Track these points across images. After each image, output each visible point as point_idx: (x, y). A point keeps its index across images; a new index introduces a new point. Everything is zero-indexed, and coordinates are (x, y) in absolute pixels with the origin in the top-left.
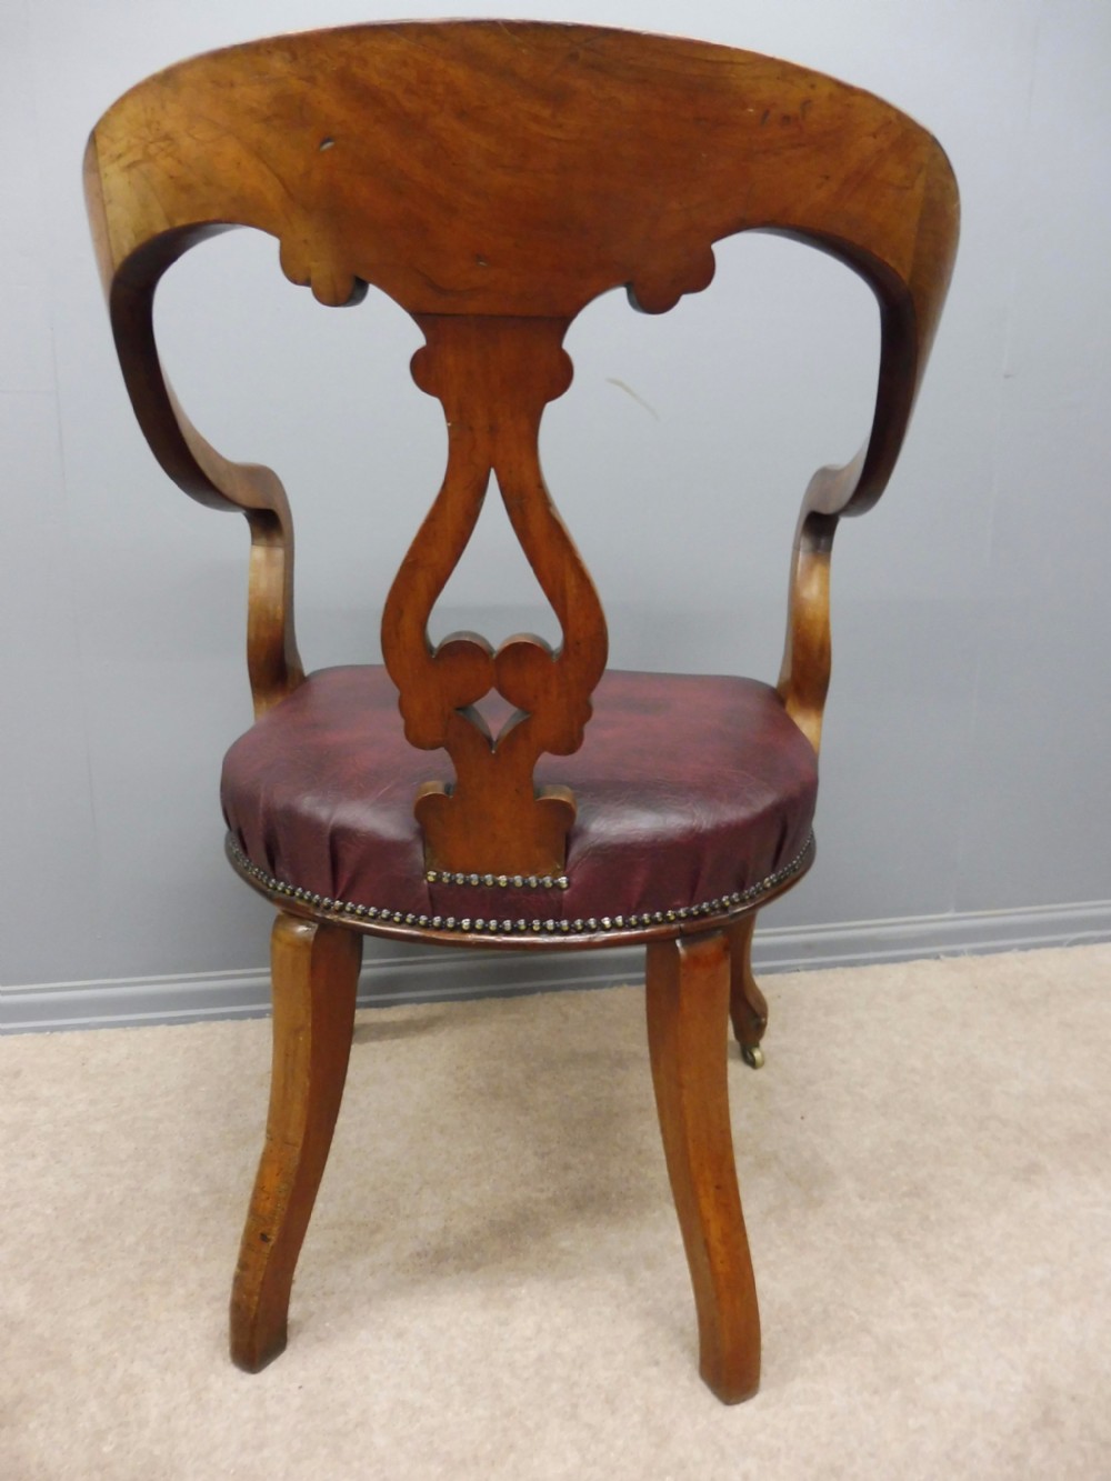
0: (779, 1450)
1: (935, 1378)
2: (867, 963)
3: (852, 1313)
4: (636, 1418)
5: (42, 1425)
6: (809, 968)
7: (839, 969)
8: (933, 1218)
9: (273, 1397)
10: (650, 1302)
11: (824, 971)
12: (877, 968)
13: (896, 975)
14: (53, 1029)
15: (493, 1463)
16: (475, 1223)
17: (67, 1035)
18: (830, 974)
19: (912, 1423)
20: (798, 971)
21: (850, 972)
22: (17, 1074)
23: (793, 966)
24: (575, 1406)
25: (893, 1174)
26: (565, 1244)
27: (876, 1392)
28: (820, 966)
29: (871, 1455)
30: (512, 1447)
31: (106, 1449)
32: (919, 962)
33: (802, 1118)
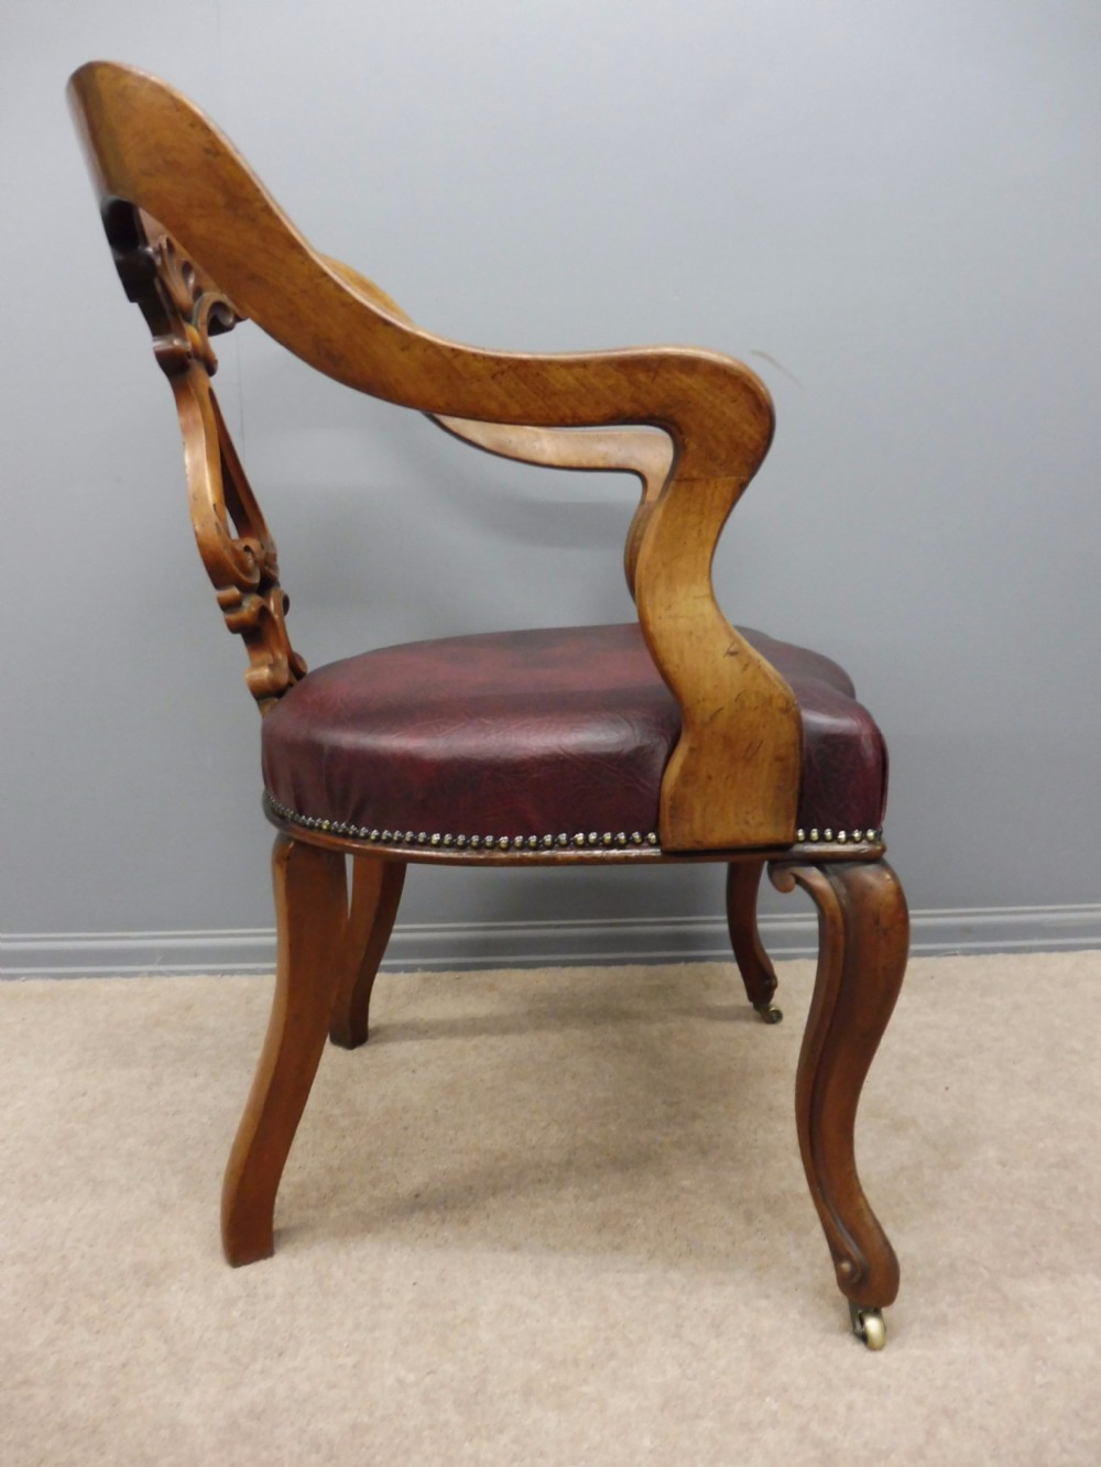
0: (889, 1387)
1: (1069, 1340)
2: (1031, 950)
3: (982, 1270)
4: (741, 1342)
5: (182, 1289)
6: (967, 953)
7: (1000, 956)
8: (1082, 1189)
9: (388, 1290)
10: (767, 1241)
11: (983, 957)
12: (1042, 956)
13: (1063, 963)
14: (224, 973)
15: (593, 1366)
16: (598, 1159)
17: (236, 979)
18: (990, 959)
19: (1039, 1378)
20: (956, 955)
21: (1012, 958)
22: (189, 1008)
23: (950, 950)
24: (679, 1327)
25: (1041, 1145)
26: (686, 1183)
27: (1001, 1345)
28: (978, 952)
29: (990, 1403)
30: (612, 1355)
31: (235, 1314)
32: (1089, 952)
33: (947, 1089)
